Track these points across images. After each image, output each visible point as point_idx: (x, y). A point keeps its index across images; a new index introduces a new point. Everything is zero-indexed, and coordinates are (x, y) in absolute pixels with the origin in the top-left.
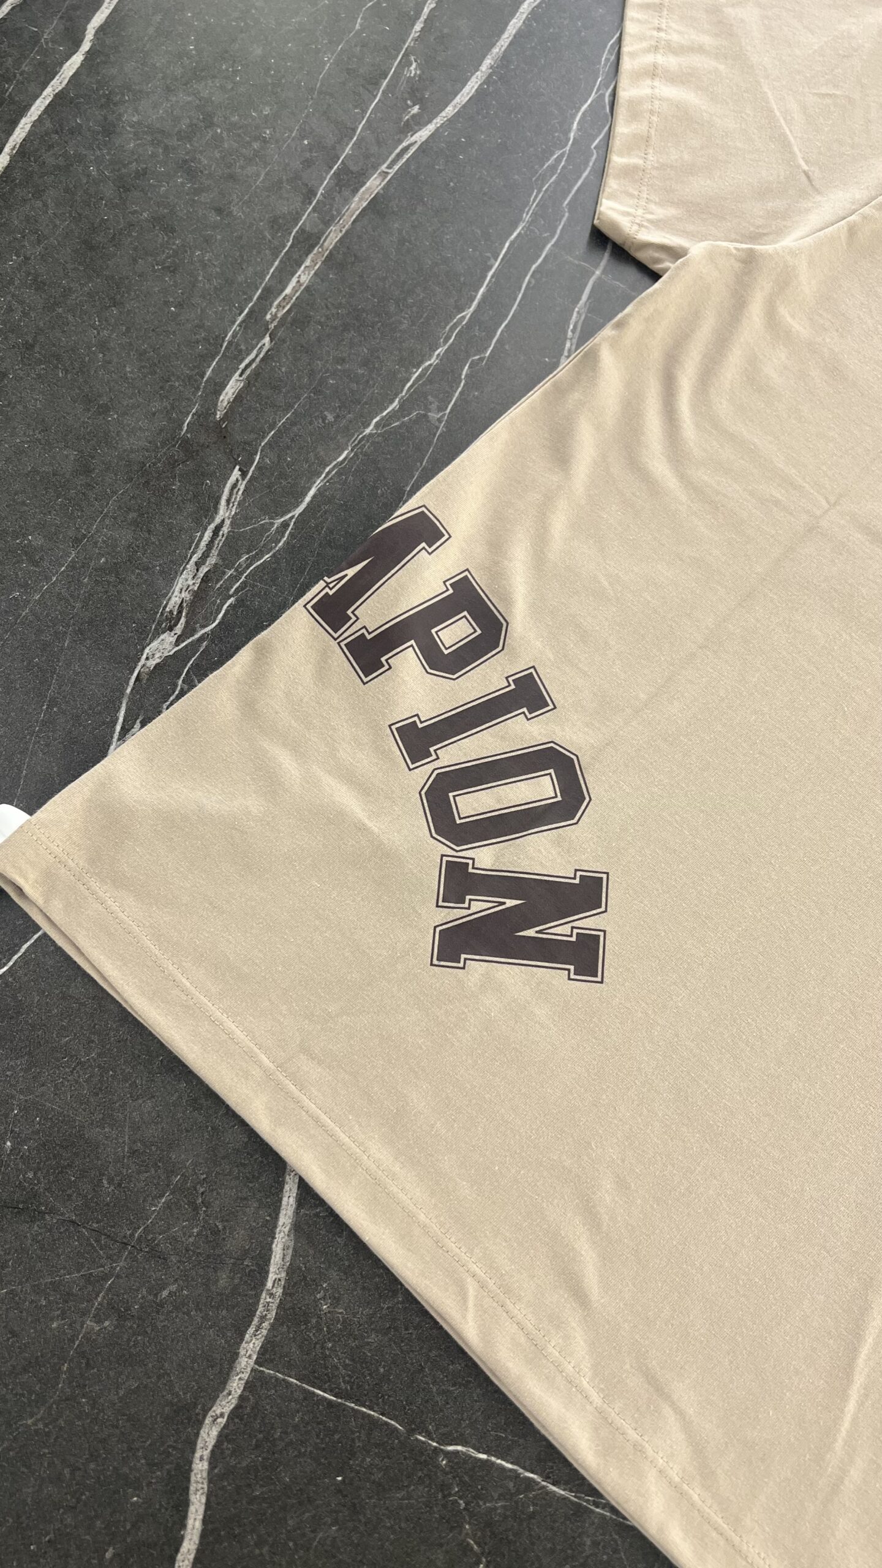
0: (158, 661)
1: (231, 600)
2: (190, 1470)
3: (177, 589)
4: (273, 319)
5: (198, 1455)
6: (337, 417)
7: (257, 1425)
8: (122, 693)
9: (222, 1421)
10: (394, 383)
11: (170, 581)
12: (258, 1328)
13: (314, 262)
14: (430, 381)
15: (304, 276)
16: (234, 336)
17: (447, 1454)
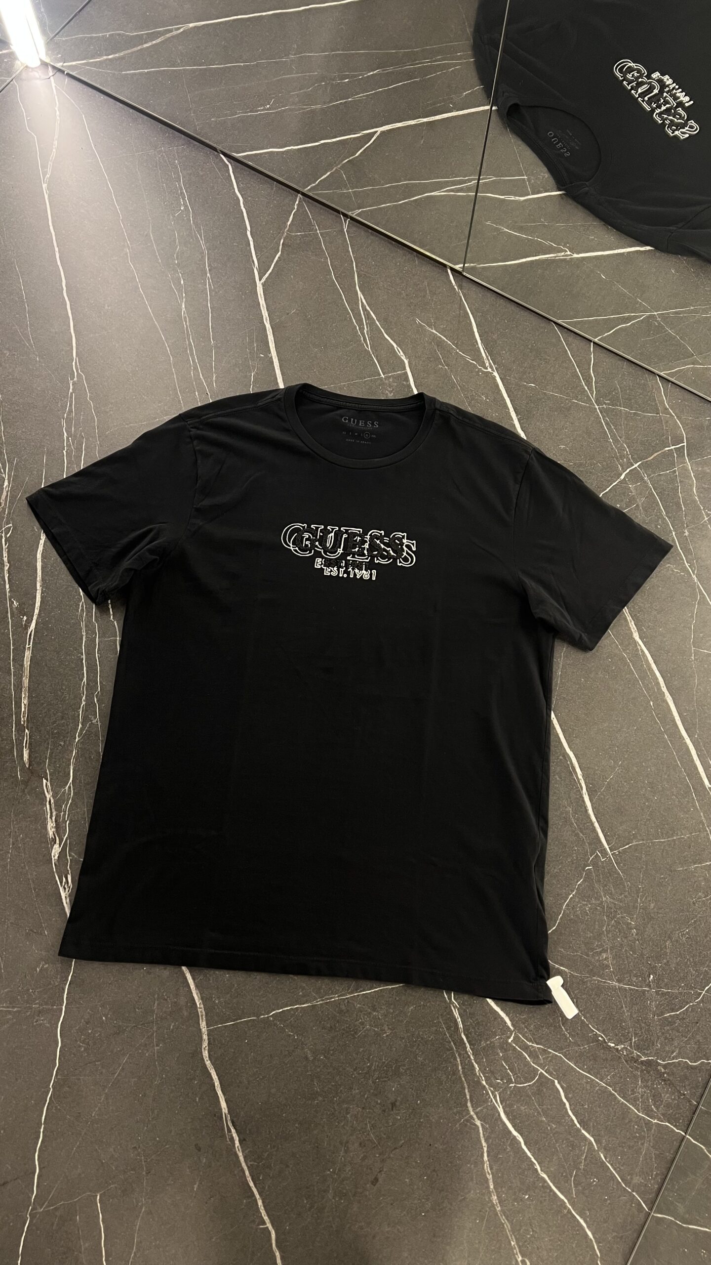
0: (57, 856)
1: (68, 822)
2: (206, 1065)
3: (49, 829)
4: (24, 723)
5: (206, 1061)
6: (64, 742)
7: (217, 1042)
8: (53, 872)
9: (207, 1048)
10: (75, 719)
11: (46, 829)
12: (202, 1019)
13: (25, 694)
14: (86, 711)
15: (25, 701)
16: (15, 736)
17: (271, 1016)
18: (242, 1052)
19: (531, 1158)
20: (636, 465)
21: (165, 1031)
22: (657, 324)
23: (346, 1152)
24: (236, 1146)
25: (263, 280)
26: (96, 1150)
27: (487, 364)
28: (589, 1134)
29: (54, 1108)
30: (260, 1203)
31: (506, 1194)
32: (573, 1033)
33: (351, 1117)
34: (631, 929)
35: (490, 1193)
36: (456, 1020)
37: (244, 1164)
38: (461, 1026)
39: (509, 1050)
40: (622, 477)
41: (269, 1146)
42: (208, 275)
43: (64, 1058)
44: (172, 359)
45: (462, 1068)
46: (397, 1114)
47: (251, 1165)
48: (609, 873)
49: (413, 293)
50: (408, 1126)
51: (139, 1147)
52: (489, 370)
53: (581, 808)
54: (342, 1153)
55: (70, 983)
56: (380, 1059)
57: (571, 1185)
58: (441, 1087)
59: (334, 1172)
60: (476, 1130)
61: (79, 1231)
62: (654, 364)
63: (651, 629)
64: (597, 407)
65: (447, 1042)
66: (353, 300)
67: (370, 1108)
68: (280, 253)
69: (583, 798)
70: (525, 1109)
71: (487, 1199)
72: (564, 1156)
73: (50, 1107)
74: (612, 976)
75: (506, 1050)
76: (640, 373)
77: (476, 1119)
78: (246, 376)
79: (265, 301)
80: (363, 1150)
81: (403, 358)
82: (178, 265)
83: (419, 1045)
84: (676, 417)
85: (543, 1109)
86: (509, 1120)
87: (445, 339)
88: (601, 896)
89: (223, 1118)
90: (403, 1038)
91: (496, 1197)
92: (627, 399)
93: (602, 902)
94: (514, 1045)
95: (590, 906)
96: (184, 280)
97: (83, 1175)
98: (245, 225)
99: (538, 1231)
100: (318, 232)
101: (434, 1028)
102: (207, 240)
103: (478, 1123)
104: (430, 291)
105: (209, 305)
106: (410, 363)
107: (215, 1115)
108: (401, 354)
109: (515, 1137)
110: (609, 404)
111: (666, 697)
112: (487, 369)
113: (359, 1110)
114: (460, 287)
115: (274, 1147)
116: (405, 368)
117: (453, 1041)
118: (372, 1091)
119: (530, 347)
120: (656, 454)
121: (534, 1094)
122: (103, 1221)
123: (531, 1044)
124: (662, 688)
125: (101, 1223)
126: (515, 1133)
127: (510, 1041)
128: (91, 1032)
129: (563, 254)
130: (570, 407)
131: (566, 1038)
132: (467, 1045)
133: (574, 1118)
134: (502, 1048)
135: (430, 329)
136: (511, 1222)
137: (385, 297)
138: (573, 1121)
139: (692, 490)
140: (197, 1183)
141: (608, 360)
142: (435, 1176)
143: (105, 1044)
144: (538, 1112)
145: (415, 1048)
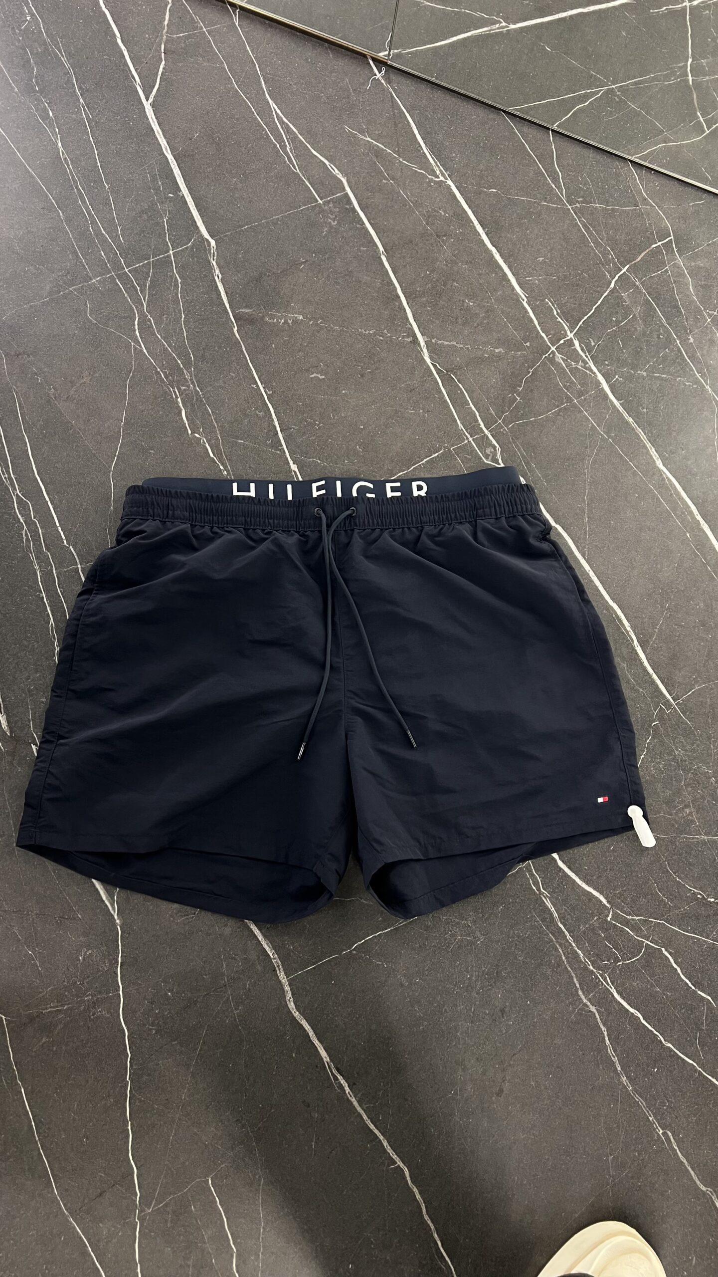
18: (330, 994)
19: (652, 1031)
20: (624, 270)
21: (242, 991)
22: (617, 100)
23: (463, 1070)
24: (347, 1092)
25: (151, 100)
26: (195, 1134)
27: (438, 172)
28: (706, 994)
29: (137, 1101)
30: (385, 1143)
31: (634, 1072)
32: (671, 897)
33: (462, 1034)
34: (710, 778)
35: (618, 1075)
36: (550, 910)
37: (359, 1109)
38: (555, 915)
39: (610, 929)
40: (612, 285)
41: (382, 1084)
42: (81, 100)
43: (136, 1046)
44: (61, 214)
45: (566, 958)
46: (508, 1020)
47: (366, 1107)
48: (676, 724)
49: (335, 95)
50: (523, 1029)
51: (242, 1118)
52: (442, 178)
53: (636, 662)
54: (460, 1073)
55: (121, 966)
56: (479, 968)
57: (697, 1048)
58: (548, 982)
59: (456, 1093)
60: (593, 1016)
61: (197, 1221)
62: (623, 148)
63: (673, 454)
64: (570, 207)
65: (545, 935)
66: (265, 111)
67: (480, 1021)
68: (163, 62)
69: (636, 650)
70: (637, 984)
71: (617, 1082)
72: (685, 1021)
73: (133, 1101)
74: (699, 830)
75: (607, 930)
76: (609, 160)
77: (591, 1006)
78: (158, 224)
79: (159, 126)
80: (482, 1064)
81: (340, 176)
82: (41, 91)
83: (516, 944)
84: (657, 208)
85: (655, 981)
86: (623, 998)
87: (383, 147)
88: (673, 751)
89: (326, 1067)
90: (499, 941)
91: (625, 1078)
92: (600, 194)
93: (675, 756)
94: (614, 922)
95: (663, 763)
96: (52, 110)
97: (187, 1163)
98: (112, 30)
99: (674, 1101)
100: (205, 29)
101: (528, 924)
102: (70, 56)
103: (593, 1009)
104: (354, 90)
105: (91, 139)
106: (347, 180)
107: (317, 1066)
108: (336, 172)
109: (633, 1014)
110: (582, 202)
111: (702, 525)
112: (439, 178)
113: (468, 1026)
114: (389, 81)
115: (387, 1084)
116: (344, 189)
117: (551, 933)
118: (477, 1003)
119: (482, 145)
120: (643, 254)
121: (643, 967)
122: (220, 1204)
123: (630, 917)
124: (696, 517)
125: (220, 1207)
126: (632, 1010)
127: (609, 919)
128: (159, 1012)
129: (497, 26)
130: (540, 211)
131: (665, 904)
132: (566, 933)
133: (688, 981)
134: (602, 928)
135: (364, 137)
136: (646, 1100)
137: (303, 103)
138: (687, 984)
139: (688, 289)
140: (314, 1140)
141: (573, 149)
142: (560, 1072)
143: (178, 1022)
144: (652, 985)
145: (513, 948)
